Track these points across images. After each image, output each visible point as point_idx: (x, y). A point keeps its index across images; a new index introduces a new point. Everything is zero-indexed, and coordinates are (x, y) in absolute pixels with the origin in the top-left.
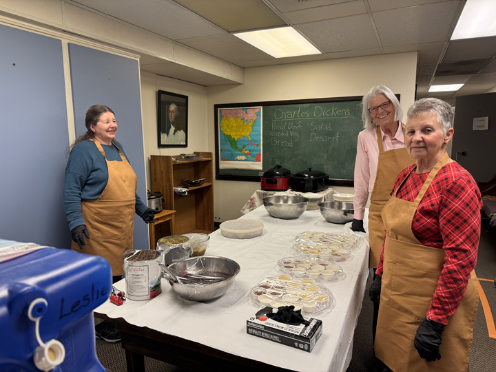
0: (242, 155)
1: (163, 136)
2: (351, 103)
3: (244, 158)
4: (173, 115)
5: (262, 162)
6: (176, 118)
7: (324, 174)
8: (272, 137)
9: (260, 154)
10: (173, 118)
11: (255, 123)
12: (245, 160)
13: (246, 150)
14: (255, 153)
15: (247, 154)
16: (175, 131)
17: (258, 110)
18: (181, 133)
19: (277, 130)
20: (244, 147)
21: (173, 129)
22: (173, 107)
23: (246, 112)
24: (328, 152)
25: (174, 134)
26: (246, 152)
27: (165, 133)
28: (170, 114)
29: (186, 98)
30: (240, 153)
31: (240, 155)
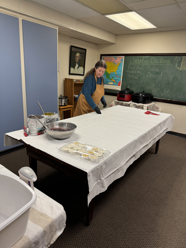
0: (112, 82)
1: (72, 69)
2: (171, 57)
3: (112, 83)
4: (78, 58)
5: (121, 86)
6: (79, 60)
7: (151, 95)
8: (127, 73)
9: (120, 82)
10: (78, 60)
11: (120, 65)
12: (113, 85)
13: (113, 79)
14: (118, 81)
15: (114, 82)
16: (78, 67)
17: (122, 58)
18: (81, 68)
19: (131, 70)
20: (113, 78)
21: (77, 66)
22: (78, 55)
23: (116, 59)
24: (155, 83)
25: (78, 68)
26: (114, 80)
27: (73, 67)
28: (76, 58)
29: (86, 50)
30: (110, 81)
31: (110, 82)
